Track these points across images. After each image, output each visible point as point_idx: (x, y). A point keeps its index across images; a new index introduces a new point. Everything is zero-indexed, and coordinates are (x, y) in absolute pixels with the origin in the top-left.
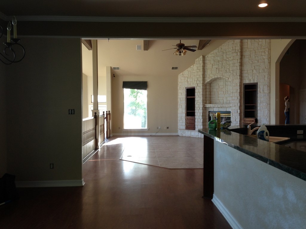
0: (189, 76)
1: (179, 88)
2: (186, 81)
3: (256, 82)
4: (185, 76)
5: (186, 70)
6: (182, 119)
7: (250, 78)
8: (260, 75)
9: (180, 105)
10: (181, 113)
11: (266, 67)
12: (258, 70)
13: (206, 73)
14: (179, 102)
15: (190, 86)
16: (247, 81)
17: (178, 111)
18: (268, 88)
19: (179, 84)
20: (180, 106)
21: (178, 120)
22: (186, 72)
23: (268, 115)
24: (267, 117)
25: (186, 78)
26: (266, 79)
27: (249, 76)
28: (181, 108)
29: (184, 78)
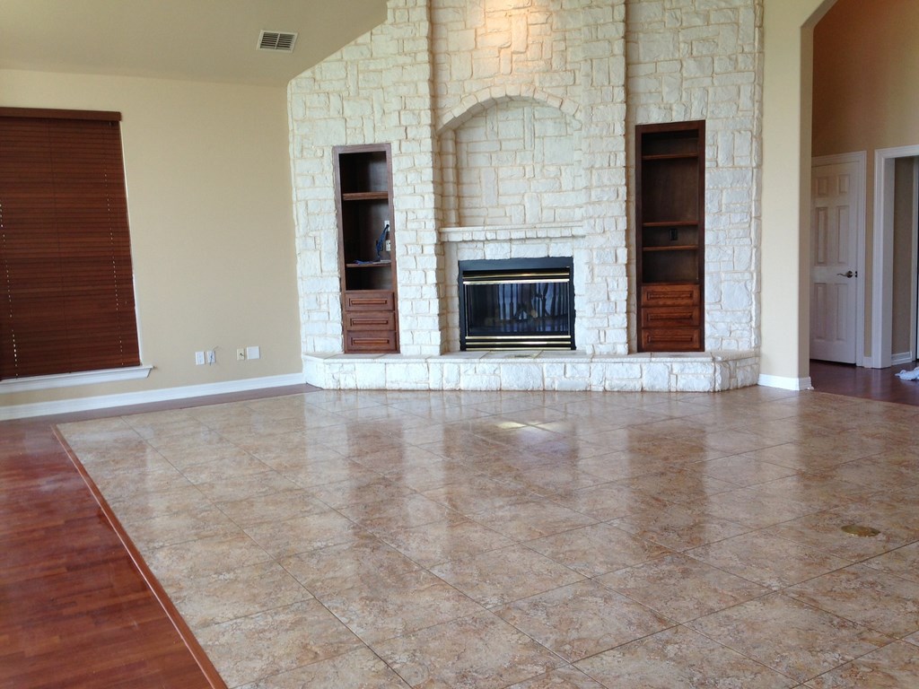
0: (352, 89)
1: (293, 150)
2: (333, 113)
3: (695, 117)
4: (326, 86)
5: (328, 59)
6: (324, 307)
7: (671, 99)
8: (716, 83)
9: (306, 235)
10: (314, 276)
11: (746, 50)
12: (710, 60)
13: (444, 76)
14: (302, 220)
15: (361, 142)
16: (654, 115)
17: (298, 266)
18: (754, 144)
19: (296, 131)
20: (310, 241)
21: (301, 310)
22: (331, 70)
23: (753, 268)
24: (747, 276)
25: (334, 100)
26: (745, 101)
27: (665, 89)
28: (316, 249)
29: (323, 98)
